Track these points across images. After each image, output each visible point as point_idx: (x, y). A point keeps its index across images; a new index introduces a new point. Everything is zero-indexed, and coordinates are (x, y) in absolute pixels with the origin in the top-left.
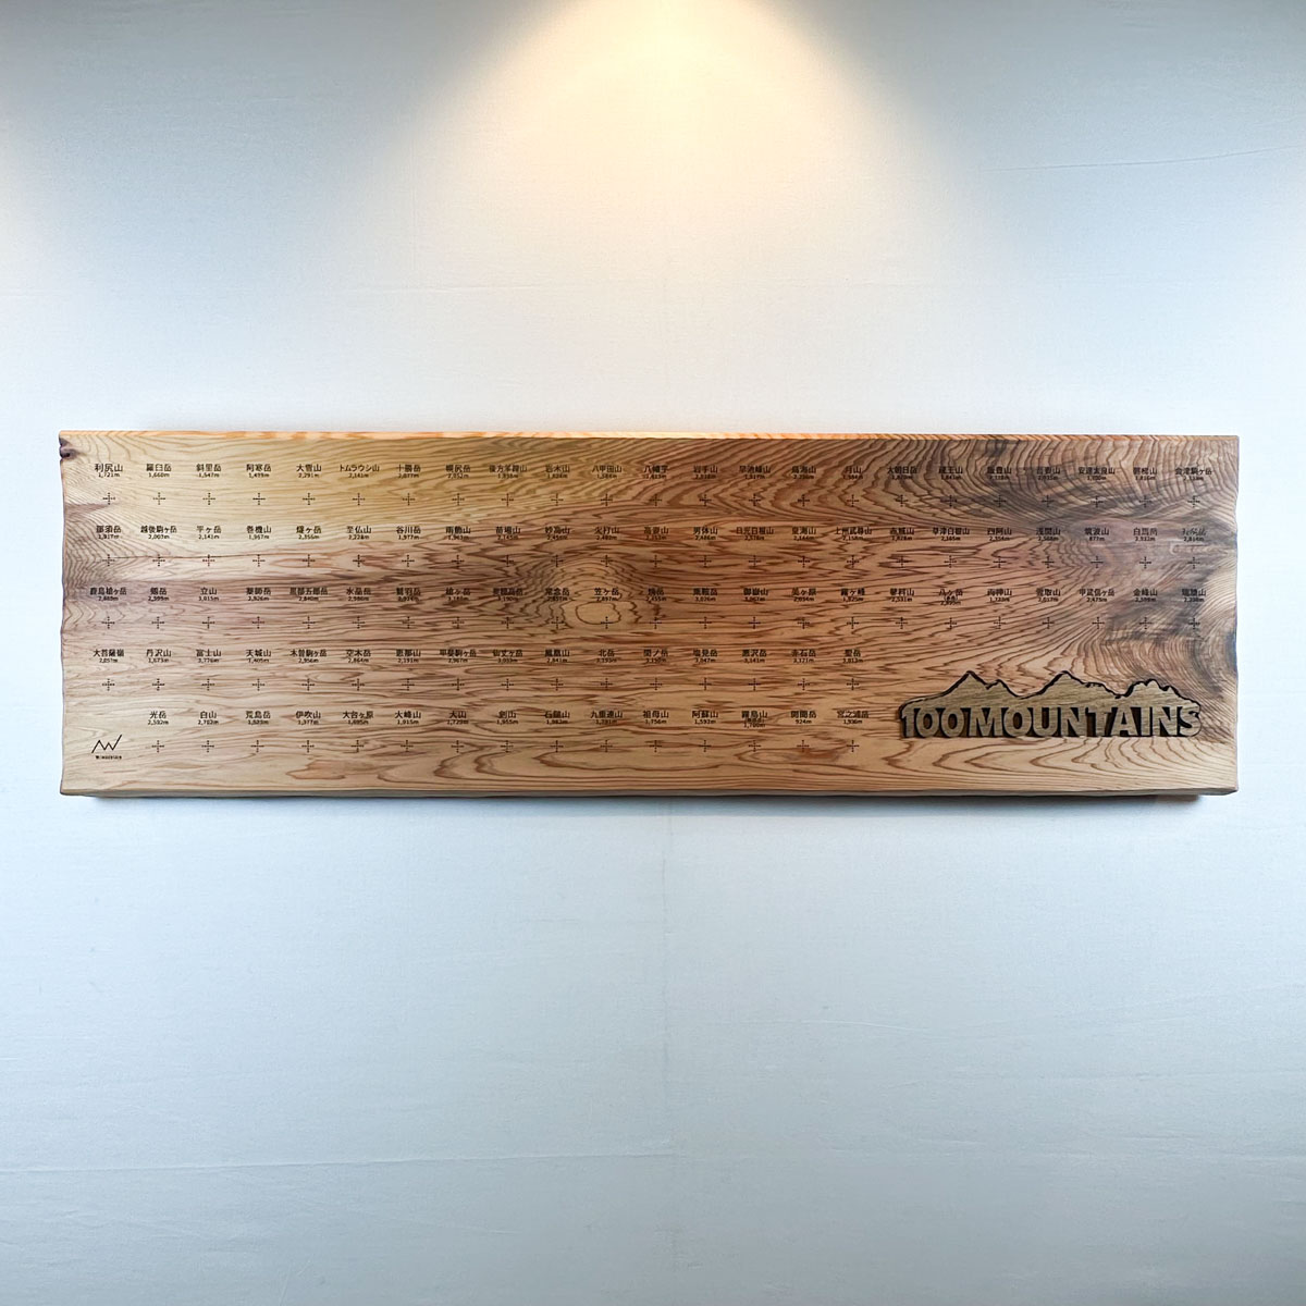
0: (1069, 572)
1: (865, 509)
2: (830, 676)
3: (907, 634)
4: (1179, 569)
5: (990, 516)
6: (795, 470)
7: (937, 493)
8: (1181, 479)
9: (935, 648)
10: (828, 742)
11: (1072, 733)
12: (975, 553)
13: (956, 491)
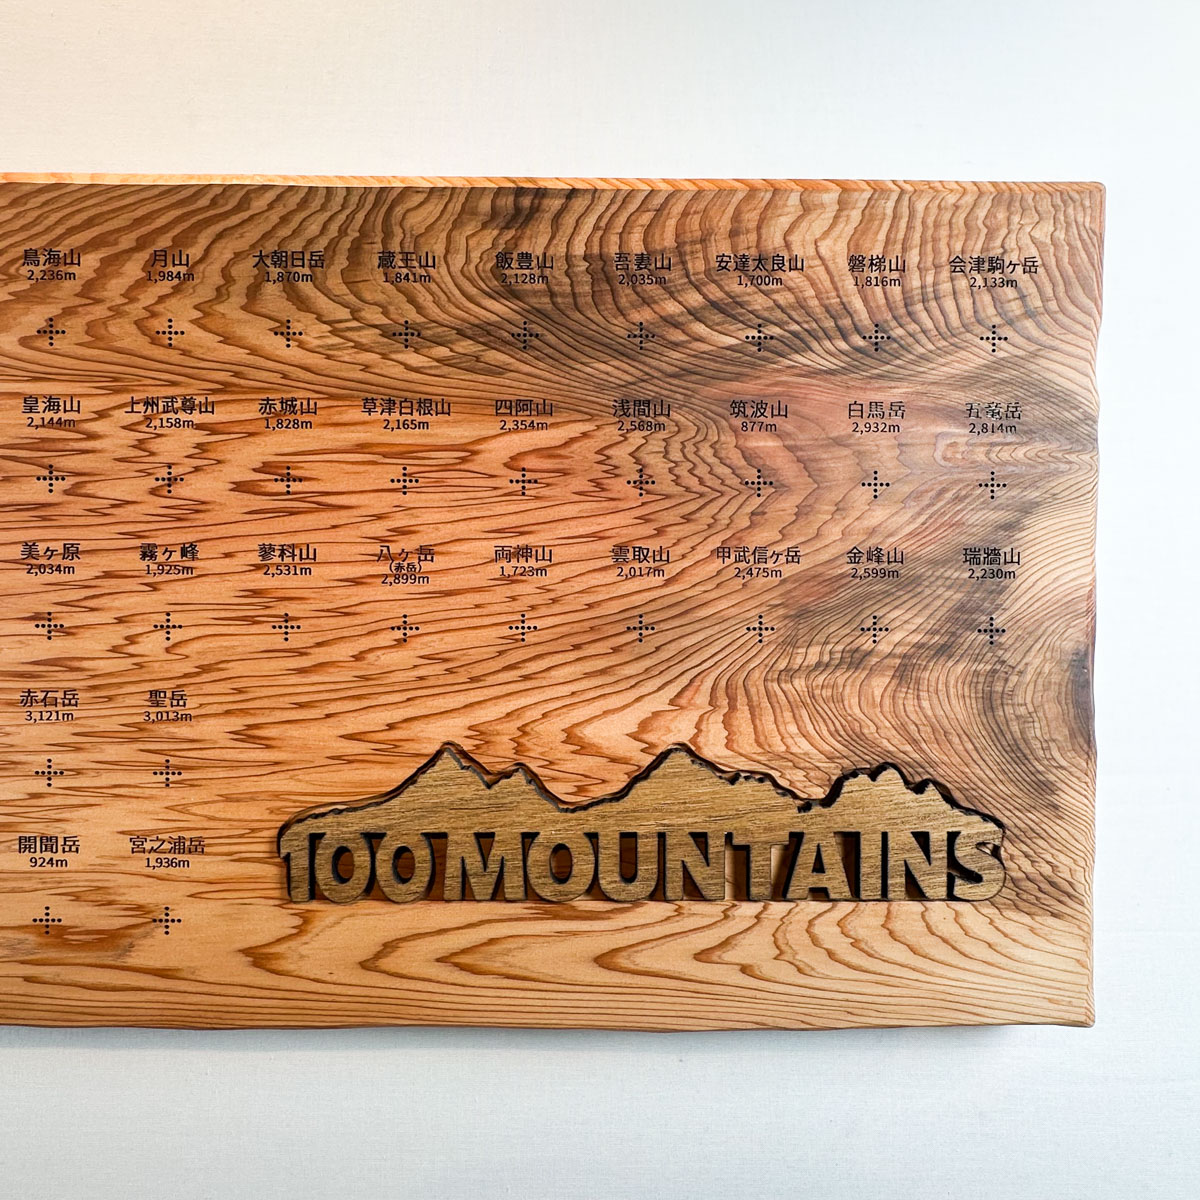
0: (693, 507)
1: (198, 352)
2: (113, 752)
3: (301, 653)
4: (958, 499)
5: (499, 370)
6: (30, 257)
7: (374, 316)
8: (962, 283)
9: (368, 686)
10: (104, 911)
11: (693, 891)
12: (464, 460)
13: (420, 309)
